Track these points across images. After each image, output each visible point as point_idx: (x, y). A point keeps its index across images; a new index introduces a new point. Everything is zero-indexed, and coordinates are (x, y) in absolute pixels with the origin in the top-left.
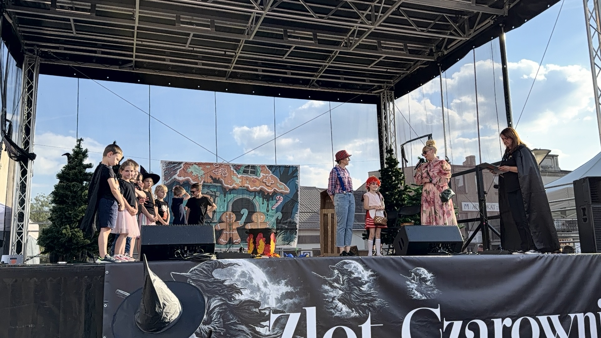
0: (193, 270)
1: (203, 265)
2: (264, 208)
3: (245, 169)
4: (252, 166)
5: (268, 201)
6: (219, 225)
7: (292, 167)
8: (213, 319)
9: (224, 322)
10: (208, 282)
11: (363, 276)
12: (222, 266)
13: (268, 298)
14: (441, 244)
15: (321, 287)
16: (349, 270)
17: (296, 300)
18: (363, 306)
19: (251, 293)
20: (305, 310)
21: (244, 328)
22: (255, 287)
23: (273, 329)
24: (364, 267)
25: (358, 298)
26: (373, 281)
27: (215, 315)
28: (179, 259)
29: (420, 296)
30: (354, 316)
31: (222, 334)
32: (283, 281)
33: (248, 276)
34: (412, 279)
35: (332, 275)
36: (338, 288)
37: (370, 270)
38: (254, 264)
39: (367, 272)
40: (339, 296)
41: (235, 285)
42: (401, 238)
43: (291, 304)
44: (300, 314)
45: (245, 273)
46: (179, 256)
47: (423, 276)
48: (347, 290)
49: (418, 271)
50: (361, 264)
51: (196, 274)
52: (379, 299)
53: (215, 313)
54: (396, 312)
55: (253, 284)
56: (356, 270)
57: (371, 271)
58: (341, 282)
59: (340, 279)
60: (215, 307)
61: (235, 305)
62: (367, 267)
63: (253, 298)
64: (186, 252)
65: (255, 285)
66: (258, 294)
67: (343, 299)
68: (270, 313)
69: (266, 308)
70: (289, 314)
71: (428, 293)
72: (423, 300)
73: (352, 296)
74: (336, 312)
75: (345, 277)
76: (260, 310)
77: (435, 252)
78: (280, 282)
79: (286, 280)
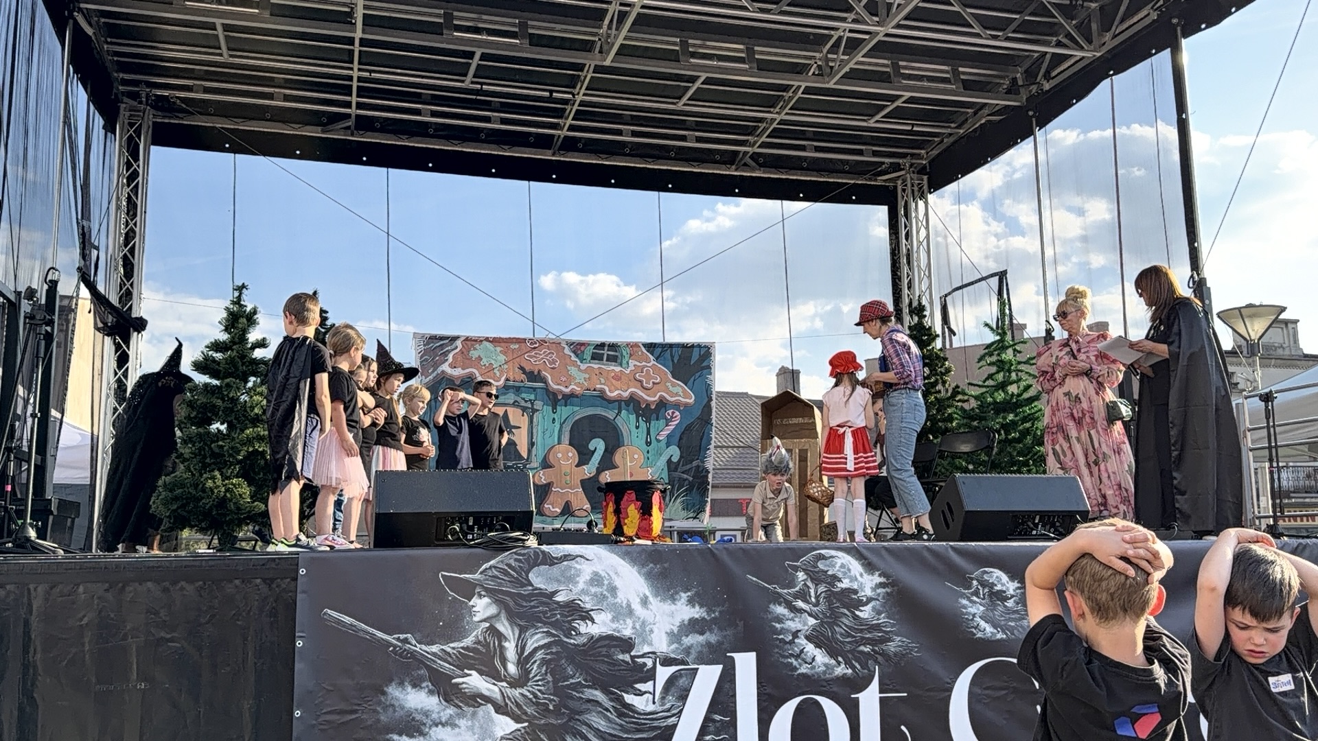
0: (486, 569)
1: (509, 557)
2: (640, 437)
3: (595, 351)
4: (609, 345)
5: (648, 421)
6: (542, 472)
7: (699, 346)
8: (531, 676)
9: (555, 682)
10: (519, 595)
11: (862, 586)
12: (550, 561)
13: (651, 631)
14: (1038, 517)
15: (767, 611)
16: (830, 573)
17: (712, 637)
18: (862, 652)
19: (613, 621)
20: (732, 659)
21: (598, 695)
22: (622, 606)
23: (663, 698)
24: (863, 565)
25: (849, 635)
26: (883, 598)
27: (535, 667)
28: (458, 543)
29: (991, 633)
30: (841, 675)
31: (551, 707)
32: (683, 595)
33: (606, 582)
34: (972, 594)
35: (791, 584)
36: (805, 611)
37: (877, 573)
38: (619, 556)
39: (870, 577)
40: (807, 630)
41: (579, 602)
42: (948, 504)
43: (702, 645)
44: (721, 667)
45: (600, 576)
46: (456, 537)
47: (999, 587)
48: (827, 617)
49: (986, 577)
50: (857, 559)
51: (493, 577)
52: (899, 638)
53: (535, 662)
54: (936, 667)
55: (618, 600)
56: (845, 574)
57: (880, 575)
58: (813, 600)
59: (809, 592)
60: (536, 650)
61: (578, 645)
62: (870, 567)
63: (619, 632)
64: (471, 528)
65: (622, 602)
66: (629, 621)
67: (817, 637)
68: (655, 664)
69: (645, 654)
70: (696, 666)
71: (1010, 626)
72: (998, 641)
73: (837, 629)
74: (800, 665)
75: (822, 589)
76: (633, 658)
77: (1025, 534)
78: (678, 597)
79: (689, 594)
